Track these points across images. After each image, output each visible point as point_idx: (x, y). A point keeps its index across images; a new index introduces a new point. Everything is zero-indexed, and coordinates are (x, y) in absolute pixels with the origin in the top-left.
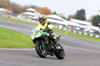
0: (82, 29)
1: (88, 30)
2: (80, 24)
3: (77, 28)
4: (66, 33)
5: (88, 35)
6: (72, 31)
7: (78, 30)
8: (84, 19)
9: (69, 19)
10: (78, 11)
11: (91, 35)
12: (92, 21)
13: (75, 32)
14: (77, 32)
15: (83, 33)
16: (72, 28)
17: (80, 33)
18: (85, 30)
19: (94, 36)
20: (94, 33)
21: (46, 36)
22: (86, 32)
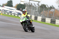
0: (11, 12)
1: (14, 12)
2: (9, 9)
3: (8, 11)
4: (1, 15)
5: (15, 15)
6: (5, 13)
7: (8, 12)
8: (12, 6)
9: (3, 6)
10: (8, 2)
11: (16, 15)
12: (17, 7)
13: (7, 14)
14: (8, 14)
15: (11, 15)
16: (5, 11)
17: (10, 14)
18: (12, 13)
19: (18, 16)
20: (18, 14)
21: (28, 20)
22: (13, 14)
